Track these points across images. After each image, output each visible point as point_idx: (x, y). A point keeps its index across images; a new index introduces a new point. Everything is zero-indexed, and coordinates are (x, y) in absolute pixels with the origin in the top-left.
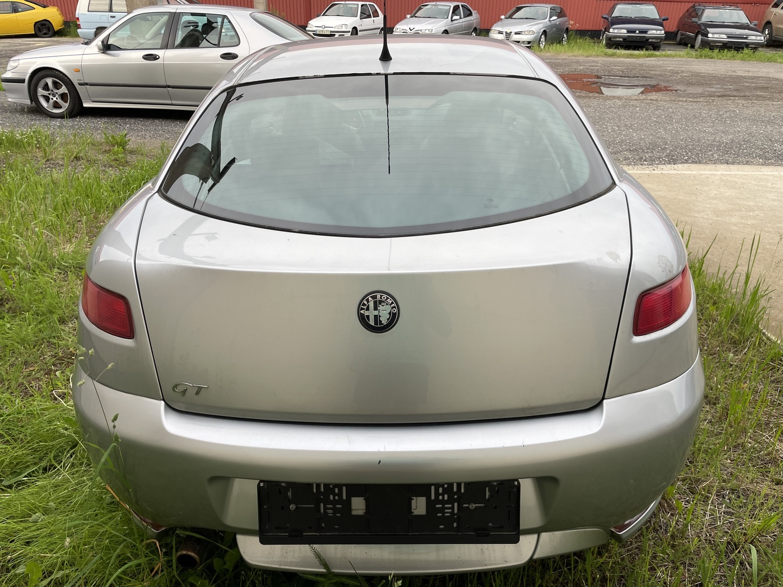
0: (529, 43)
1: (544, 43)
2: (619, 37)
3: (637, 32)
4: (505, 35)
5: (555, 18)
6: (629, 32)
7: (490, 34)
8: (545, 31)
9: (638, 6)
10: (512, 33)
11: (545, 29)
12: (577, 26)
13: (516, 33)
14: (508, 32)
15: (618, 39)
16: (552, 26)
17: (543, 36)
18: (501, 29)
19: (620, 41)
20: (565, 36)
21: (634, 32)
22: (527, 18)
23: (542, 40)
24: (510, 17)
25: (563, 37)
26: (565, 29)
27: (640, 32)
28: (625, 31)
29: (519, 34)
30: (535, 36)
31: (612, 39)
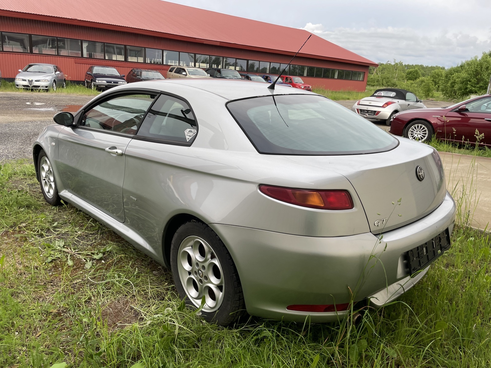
0: (47, 87)
1: (55, 87)
2: (103, 85)
3: (112, 82)
4: (28, 82)
5: (58, 72)
6: (107, 82)
7: (15, 81)
8: (54, 80)
9: (107, 68)
10: (33, 81)
11: (54, 79)
12: (70, 78)
13: (36, 81)
14: (30, 80)
15: (102, 86)
16: (57, 77)
17: (54, 83)
18: (24, 78)
19: (104, 87)
20: (64, 83)
21: (111, 82)
22: (39, 72)
23: (54, 85)
24: (26, 70)
25: (64, 84)
26: (64, 79)
27: (114, 83)
28: (105, 82)
29: (39, 81)
30: (50, 83)
31: (99, 86)
